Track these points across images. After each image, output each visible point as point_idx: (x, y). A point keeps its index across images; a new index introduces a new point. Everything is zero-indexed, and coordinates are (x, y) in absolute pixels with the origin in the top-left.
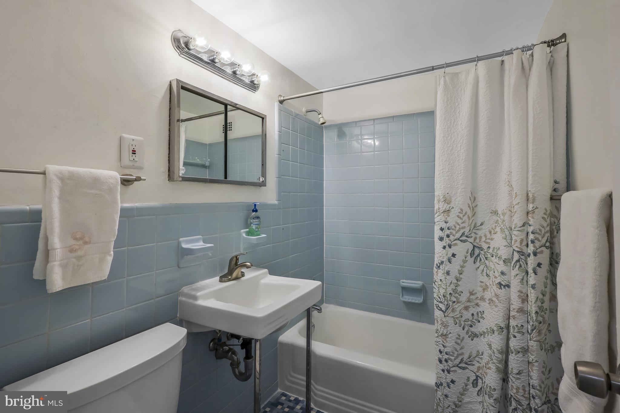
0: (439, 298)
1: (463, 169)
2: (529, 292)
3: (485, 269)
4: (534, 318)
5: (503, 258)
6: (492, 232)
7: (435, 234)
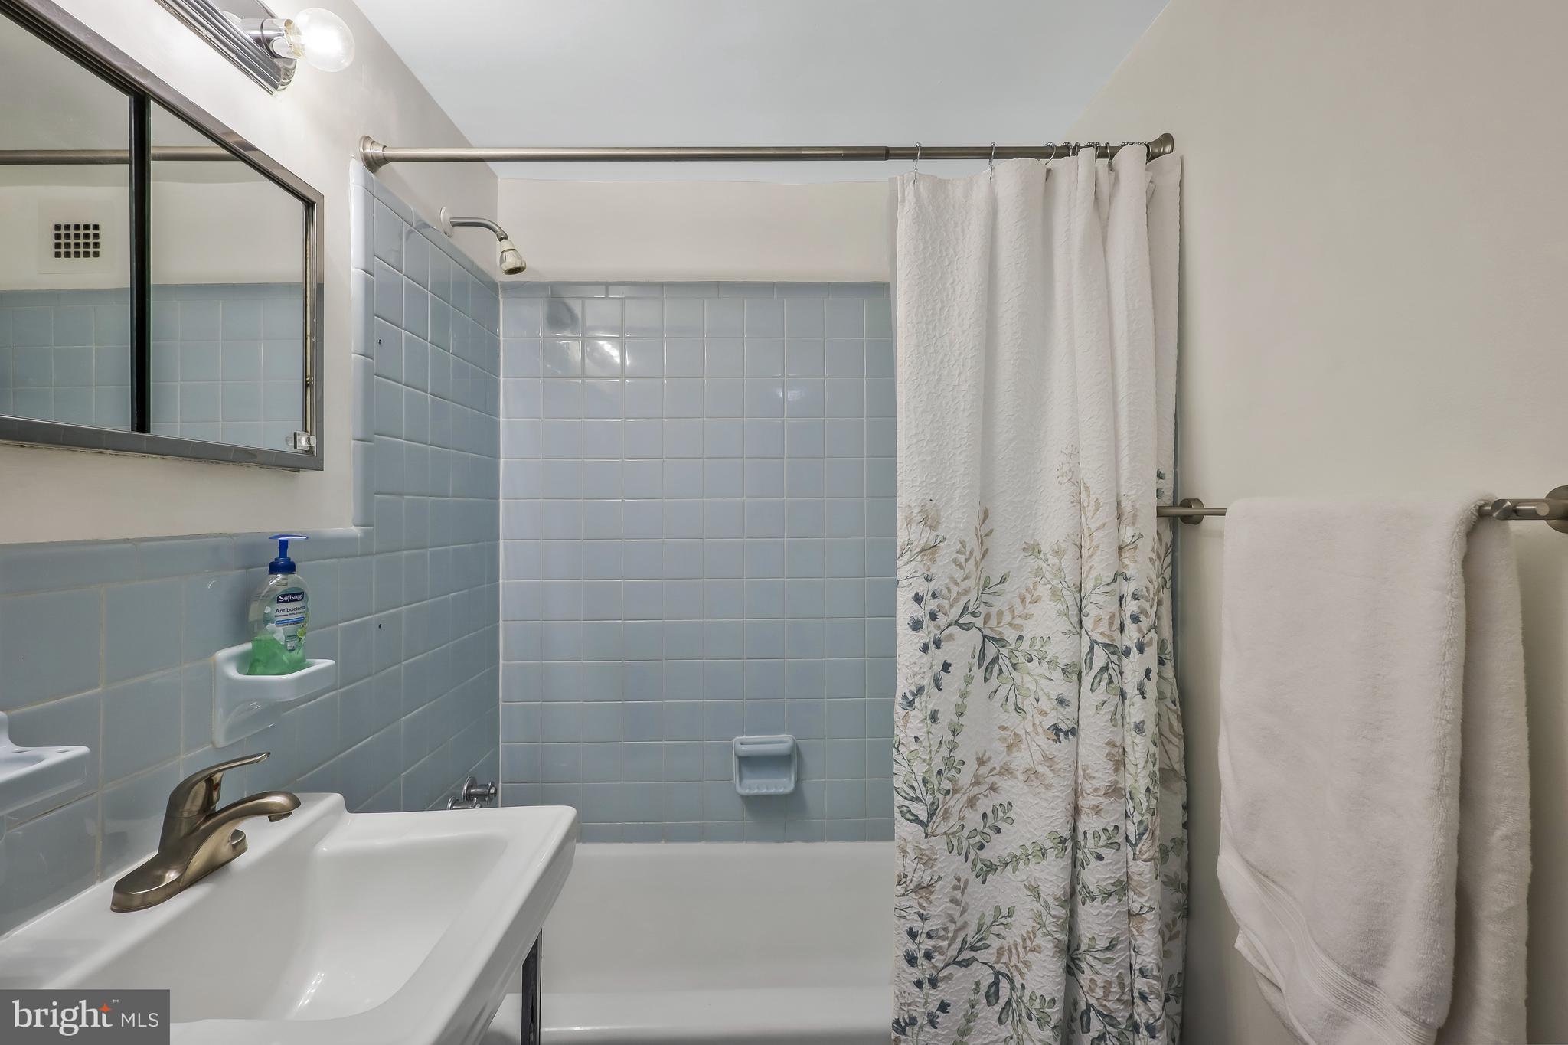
0: (912, 787)
1: (966, 435)
2: (1128, 741)
3: (1012, 693)
4: (1145, 805)
5: (1062, 662)
6: (1027, 598)
7: (899, 613)
